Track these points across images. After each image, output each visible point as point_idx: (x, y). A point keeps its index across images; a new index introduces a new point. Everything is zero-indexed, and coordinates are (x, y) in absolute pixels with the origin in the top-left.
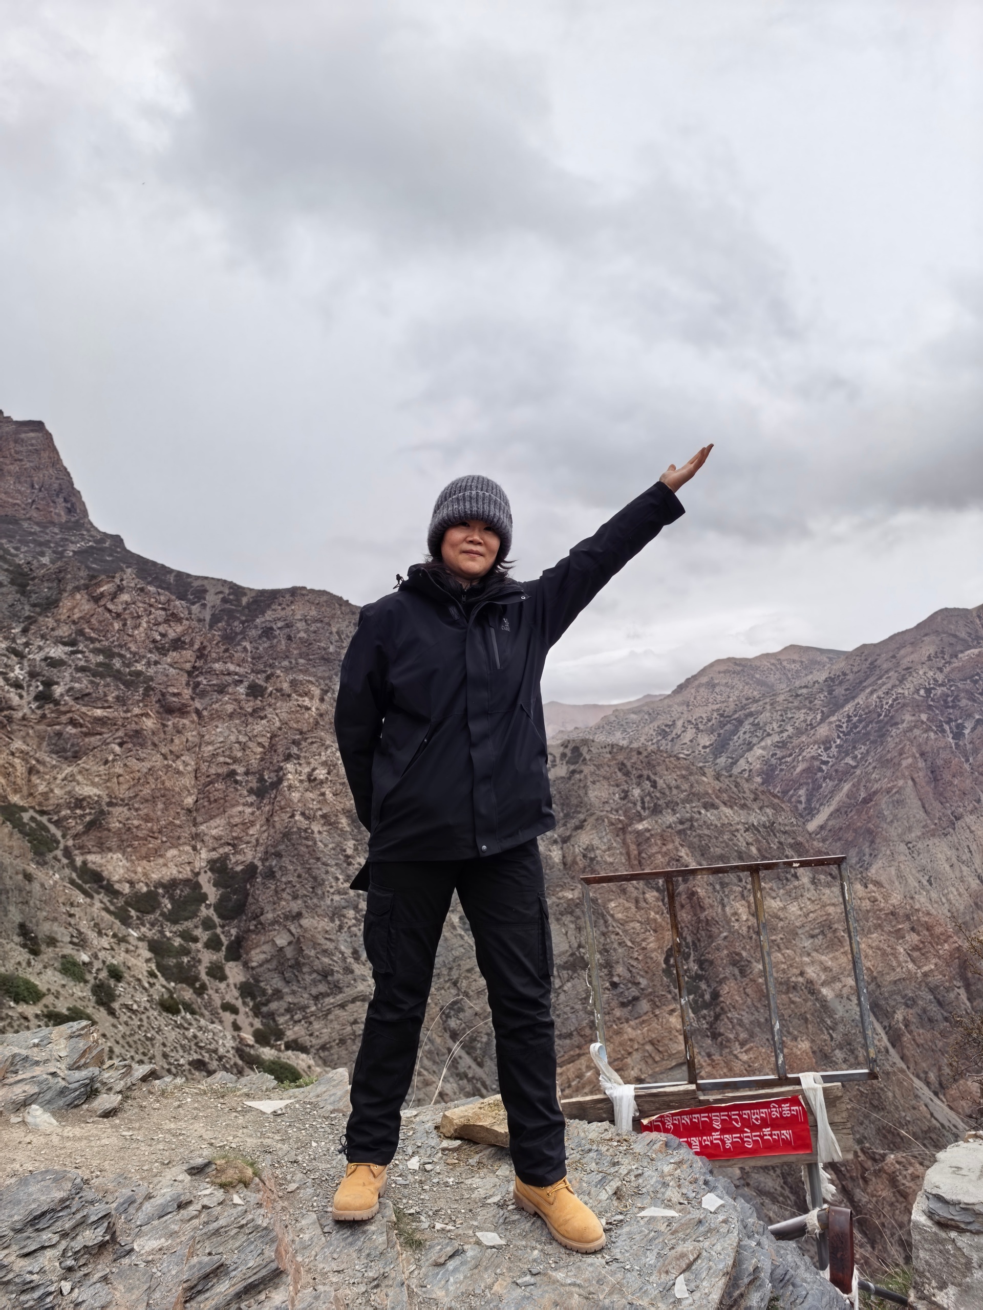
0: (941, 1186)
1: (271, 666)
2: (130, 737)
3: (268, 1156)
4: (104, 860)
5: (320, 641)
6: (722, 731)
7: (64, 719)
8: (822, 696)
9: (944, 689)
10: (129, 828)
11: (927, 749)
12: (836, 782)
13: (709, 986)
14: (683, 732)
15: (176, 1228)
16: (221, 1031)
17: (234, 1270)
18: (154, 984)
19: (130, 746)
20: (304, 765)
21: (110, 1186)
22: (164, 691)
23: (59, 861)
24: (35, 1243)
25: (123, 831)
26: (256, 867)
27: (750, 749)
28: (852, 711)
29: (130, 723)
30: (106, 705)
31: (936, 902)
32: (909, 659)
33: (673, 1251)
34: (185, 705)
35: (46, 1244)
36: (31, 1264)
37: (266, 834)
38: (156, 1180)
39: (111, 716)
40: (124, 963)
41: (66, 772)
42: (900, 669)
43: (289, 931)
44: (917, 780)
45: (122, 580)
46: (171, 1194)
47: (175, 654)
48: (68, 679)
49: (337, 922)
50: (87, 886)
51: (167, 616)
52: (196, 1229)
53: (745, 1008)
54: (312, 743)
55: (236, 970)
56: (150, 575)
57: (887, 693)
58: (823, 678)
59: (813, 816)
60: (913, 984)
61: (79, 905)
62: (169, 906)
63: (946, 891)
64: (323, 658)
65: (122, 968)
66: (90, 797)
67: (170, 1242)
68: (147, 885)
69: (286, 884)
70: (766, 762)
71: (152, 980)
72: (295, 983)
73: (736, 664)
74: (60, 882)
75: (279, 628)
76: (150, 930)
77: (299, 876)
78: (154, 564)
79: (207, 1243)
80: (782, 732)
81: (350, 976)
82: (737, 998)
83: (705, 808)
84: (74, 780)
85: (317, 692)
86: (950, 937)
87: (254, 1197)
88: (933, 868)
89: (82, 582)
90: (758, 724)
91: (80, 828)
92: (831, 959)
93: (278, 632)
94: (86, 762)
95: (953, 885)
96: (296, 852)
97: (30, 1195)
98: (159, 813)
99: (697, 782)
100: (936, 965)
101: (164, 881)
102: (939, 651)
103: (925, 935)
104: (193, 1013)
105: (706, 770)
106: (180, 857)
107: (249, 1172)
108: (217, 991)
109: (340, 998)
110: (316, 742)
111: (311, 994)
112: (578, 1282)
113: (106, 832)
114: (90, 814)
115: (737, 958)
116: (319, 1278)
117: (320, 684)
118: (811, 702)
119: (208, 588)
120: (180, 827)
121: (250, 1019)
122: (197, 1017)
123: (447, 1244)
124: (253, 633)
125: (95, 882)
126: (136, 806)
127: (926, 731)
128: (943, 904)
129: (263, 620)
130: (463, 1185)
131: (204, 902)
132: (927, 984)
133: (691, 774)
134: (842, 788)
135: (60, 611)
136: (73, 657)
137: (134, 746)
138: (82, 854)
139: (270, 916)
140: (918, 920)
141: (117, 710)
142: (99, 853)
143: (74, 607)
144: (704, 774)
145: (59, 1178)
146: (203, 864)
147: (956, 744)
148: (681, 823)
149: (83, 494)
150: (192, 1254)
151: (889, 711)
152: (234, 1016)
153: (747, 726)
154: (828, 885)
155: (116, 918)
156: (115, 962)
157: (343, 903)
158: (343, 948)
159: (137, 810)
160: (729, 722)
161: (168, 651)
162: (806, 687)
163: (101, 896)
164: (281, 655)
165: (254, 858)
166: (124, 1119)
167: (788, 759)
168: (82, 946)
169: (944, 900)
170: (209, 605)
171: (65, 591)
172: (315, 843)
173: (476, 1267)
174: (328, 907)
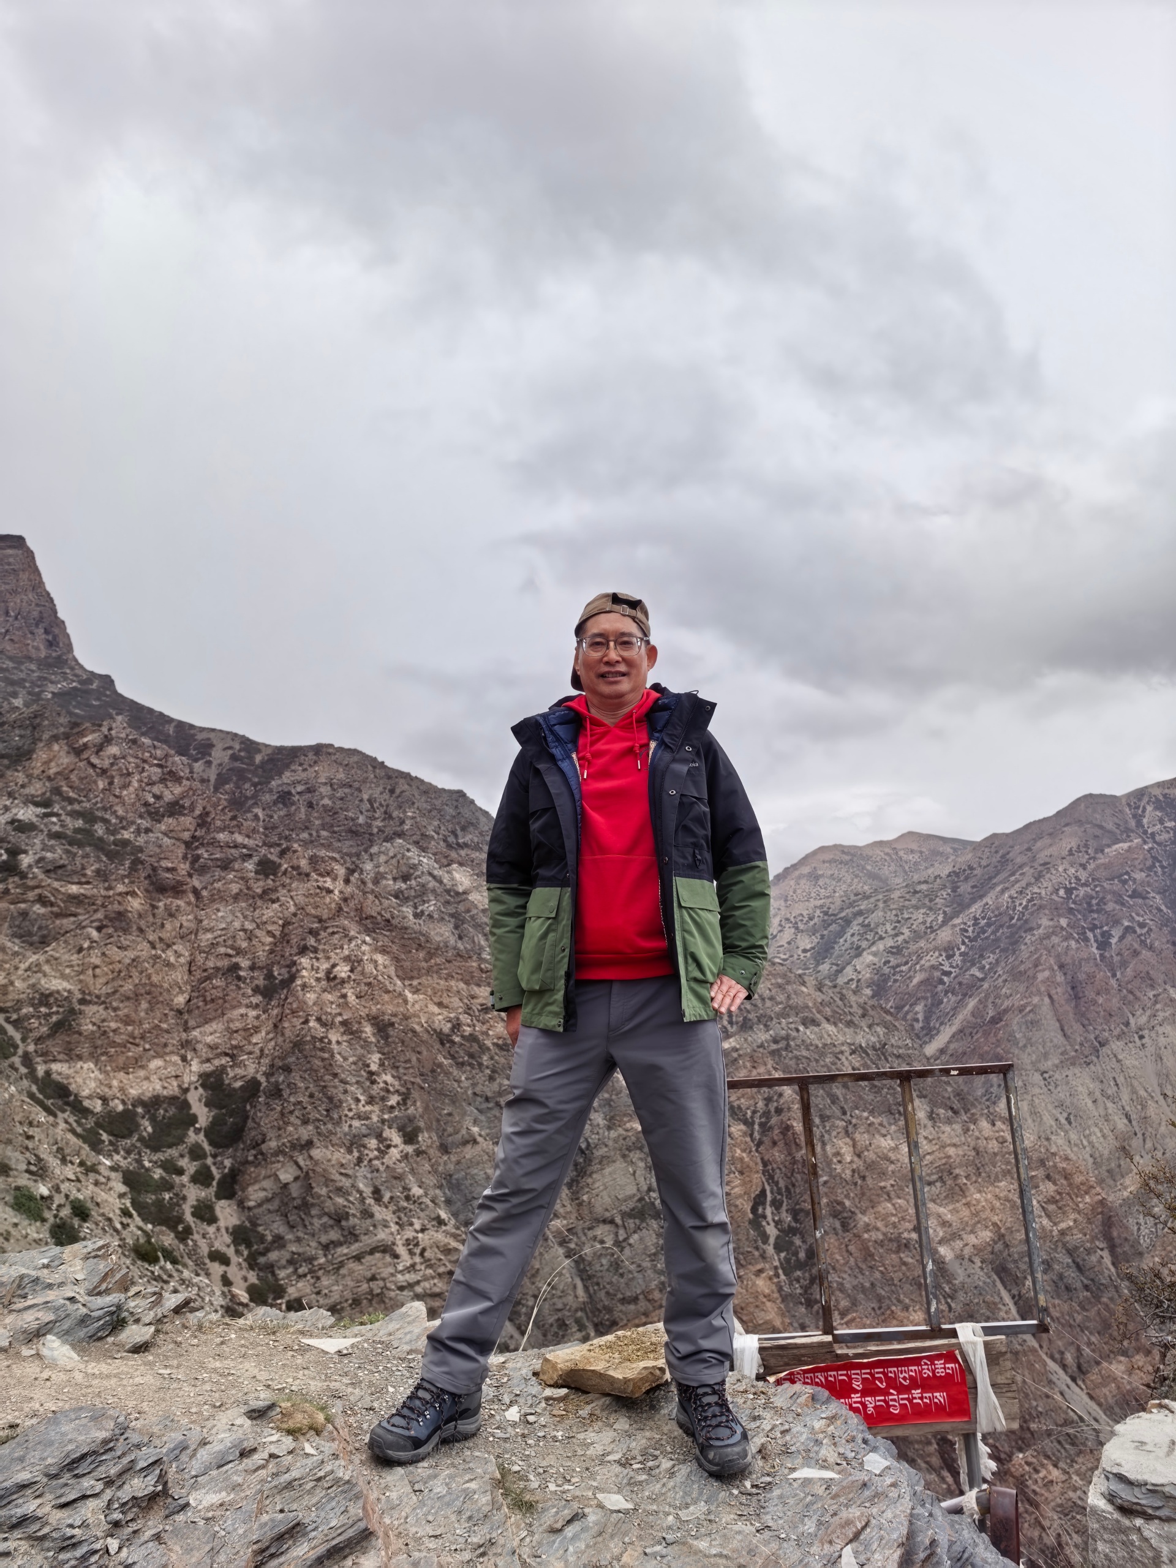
0: (1123, 1463)
1: (286, 838)
2: (111, 920)
3: (338, 1402)
4: (72, 1070)
5: (347, 810)
6: (825, 932)
7: (31, 895)
8: (944, 893)
9: (1088, 889)
10: (105, 1032)
11: (1067, 960)
12: (960, 997)
13: (804, 1242)
14: (780, 931)
15: (240, 1480)
16: (208, 1286)
17: (314, 1530)
18: (128, 1225)
19: (110, 930)
20: (322, 960)
21: (155, 1429)
22: (156, 864)
23: (16, 1070)
24: (74, 1492)
25: (97, 1035)
26: (259, 1083)
27: (859, 955)
28: (979, 912)
29: (111, 903)
30: (83, 880)
31: (1076, 1145)
32: (1047, 852)
33: (836, 1518)
34: (181, 883)
35: (89, 1493)
36: (69, 1516)
37: (273, 1043)
38: (209, 1424)
39: (88, 893)
40: (92, 1198)
41: (31, 960)
42: (1036, 865)
43: (297, 1163)
44: (1055, 997)
45: (110, 729)
46: (231, 1439)
47: (170, 820)
48: (38, 847)
49: (356, 1154)
50: (49, 1102)
51: (163, 774)
52: (263, 1481)
53: (847, 1269)
54: (333, 933)
55: (228, 1210)
56: (145, 724)
57: (1021, 892)
58: (947, 872)
59: (932, 1037)
60: (1048, 1244)
61: (39, 1125)
62: (150, 1129)
63: (1087, 1132)
64: (351, 831)
65: (89, 1205)
66: (58, 992)
67: (232, 1496)
68: (123, 1102)
69: (294, 1105)
70: (878, 971)
71: (125, 1220)
72: (300, 1228)
73: (843, 852)
74: (17, 1097)
75: (298, 793)
76: (125, 1158)
77: (311, 1096)
78: (151, 711)
79: (278, 1499)
80: (896, 935)
81: (369, 1221)
82: (838, 1257)
83: (804, 1024)
84: (39, 971)
85: (341, 871)
86: (1092, 1187)
87: (329, 1447)
88: (1072, 1104)
89: (62, 730)
90: (869, 925)
91: (44, 1030)
92: (950, 1211)
93: (297, 797)
94: (56, 950)
95: (1096, 1125)
96: (308, 1066)
97: (63, 1434)
98: (142, 1014)
99: (795, 992)
100: (1075, 1221)
101: (145, 1099)
102: (1082, 844)
103: (1062, 1185)
104: (174, 1262)
105: (806, 978)
106: (165, 1069)
107: (320, 1417)
108: (204, 1236)
109: (355, 1248)
110: (337, 932)
111: (320, 1243)
112: (725, 1552)
113: (76, 1036)
114: (57, 1013)
115: (839, 1208)
116: (412, 1544)
117: (345, 862)
118: (931, 901)
119: (215, 742)
120: (167, 1031)
121: (244, 1272)
122: (180, 1267)
123: (565, 1507)
124: (267, 798)
125: (60, 1097)
126: (115, 1004)
127: (1066, 939)
128: (1084, 1148)
129: (280, 782)
130: (574, 1440)
131: (193, 1125)
132: (1064, 1245)
133: (788, 983)
134: (967, 1004)
135: (33, 764)
136: (46, 820)
137: (116, 931)
138: (45, 1062)
139: (273, 1144)
140: (1055, 1166)
141: (96, 887)
142: (67, 1061)
143: (51, 761)
144: (804, 984)
145: (97, 1417)
146: (194, 1078)
147: (1101, 955)
148: (775, 1041)
149: (67, 624)
150: (260, 1511)
151: (1023, 914)
152: (224, 1268)
153: (855, 927)
154: (949, 1122)
155: (85, 1142)
156: (81, 1197)
157: (364, 1131)
158: (361, 1186)
159: (115, 1009)
160: (834, 922)
161: (163, 816)
162: (926, 882)
163: (66, 1115)
164: (300, 825)
165: (257, 1072)
166: (158, 1355)
167: (904, 968)
168: (41, 1176)
169: (1085, 1143)
170: (215, 763)
171: (41, 740)
172: (332, 1056)
173: (600, 1534)
174: (345, 1134)
